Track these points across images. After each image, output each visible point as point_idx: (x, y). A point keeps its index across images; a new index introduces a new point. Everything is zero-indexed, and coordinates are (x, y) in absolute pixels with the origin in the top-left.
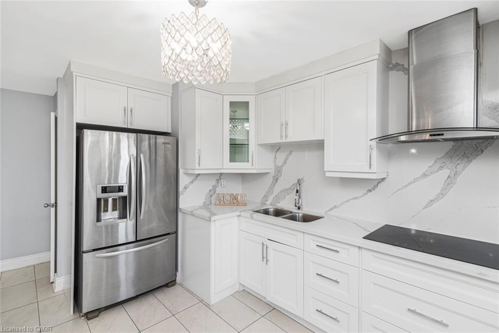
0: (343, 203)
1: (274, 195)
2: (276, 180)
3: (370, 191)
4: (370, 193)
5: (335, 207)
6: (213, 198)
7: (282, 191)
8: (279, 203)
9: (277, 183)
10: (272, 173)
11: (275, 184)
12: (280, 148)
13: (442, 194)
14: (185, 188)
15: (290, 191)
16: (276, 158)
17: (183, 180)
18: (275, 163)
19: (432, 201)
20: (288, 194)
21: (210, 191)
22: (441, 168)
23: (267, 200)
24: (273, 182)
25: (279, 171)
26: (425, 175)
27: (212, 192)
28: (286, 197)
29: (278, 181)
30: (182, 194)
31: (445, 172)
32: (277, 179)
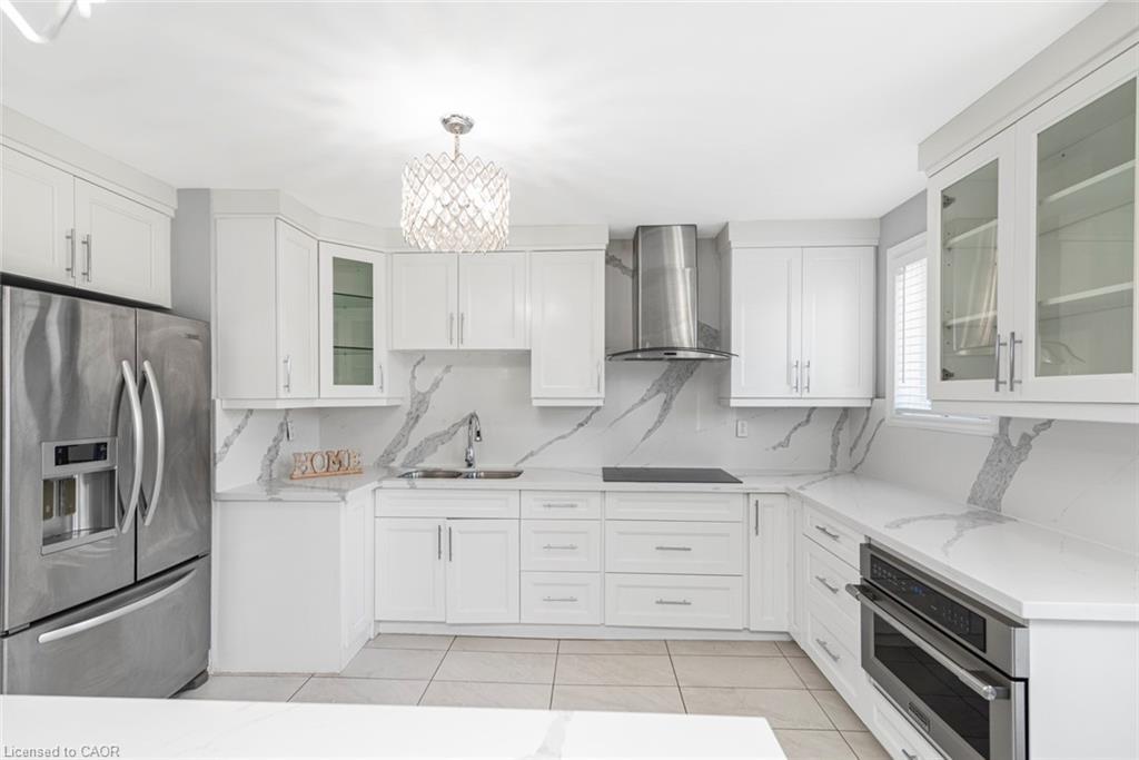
0: (542, 448)
1: (409, 449)
2: (414, 418)
3: (581, 425)
4: (582, 429)
5: (532, 454)
6: (275, 465)
7: (427, 439)
8: (422, 461)
9: (417, 425)
10: (407, 406)
11: (412, 427)
12: (423, 359)
13: (660, 421)
14: (226, 445)
15: (447, 436)
16: (414, 377)
17: (223, 427)
18: (412, 387)
19: (649, 431)
20: (443, 443)
21: (269, 450)
22: (658, 391)
23: (393, 460)
24: (407, 423)
25: (420, 403)
26: (643, 401)
27: (273, 453)
28: (439, 448)
29: (421, 421)
30: (221, 460)
31: (662, 397)
32: (418, 416)
